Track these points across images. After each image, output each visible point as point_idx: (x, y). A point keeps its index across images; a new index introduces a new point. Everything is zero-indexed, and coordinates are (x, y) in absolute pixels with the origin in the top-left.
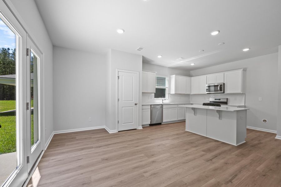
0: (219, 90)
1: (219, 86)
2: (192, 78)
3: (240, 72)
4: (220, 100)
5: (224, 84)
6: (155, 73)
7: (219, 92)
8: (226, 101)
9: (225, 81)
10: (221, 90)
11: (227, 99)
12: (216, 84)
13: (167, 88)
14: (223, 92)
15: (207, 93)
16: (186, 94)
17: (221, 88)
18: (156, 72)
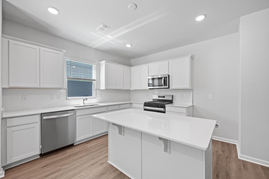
0: (163, 85)
1: (163, 79)
2: (132, 68)
3: (188, 59)
4: (164, 97)
5: (169, 76)
6: (61, 51)
7: (163, 87)
8: (171, 99)
9: (169, 73)
10: (165, 84)
11: (172, 96)
12: (160, 76)
13: (94, 80)
14: (167, 87)
15: (150, 89)
16: (124, 89)
17: (165, 81)
18: (64, 51)
